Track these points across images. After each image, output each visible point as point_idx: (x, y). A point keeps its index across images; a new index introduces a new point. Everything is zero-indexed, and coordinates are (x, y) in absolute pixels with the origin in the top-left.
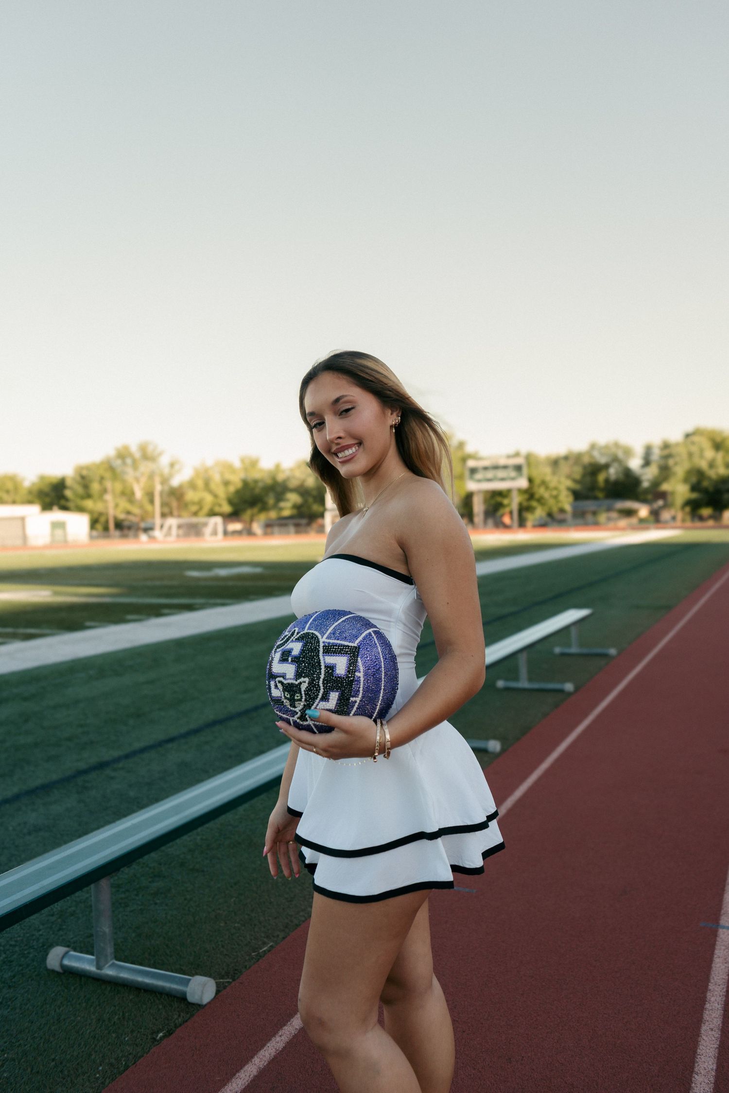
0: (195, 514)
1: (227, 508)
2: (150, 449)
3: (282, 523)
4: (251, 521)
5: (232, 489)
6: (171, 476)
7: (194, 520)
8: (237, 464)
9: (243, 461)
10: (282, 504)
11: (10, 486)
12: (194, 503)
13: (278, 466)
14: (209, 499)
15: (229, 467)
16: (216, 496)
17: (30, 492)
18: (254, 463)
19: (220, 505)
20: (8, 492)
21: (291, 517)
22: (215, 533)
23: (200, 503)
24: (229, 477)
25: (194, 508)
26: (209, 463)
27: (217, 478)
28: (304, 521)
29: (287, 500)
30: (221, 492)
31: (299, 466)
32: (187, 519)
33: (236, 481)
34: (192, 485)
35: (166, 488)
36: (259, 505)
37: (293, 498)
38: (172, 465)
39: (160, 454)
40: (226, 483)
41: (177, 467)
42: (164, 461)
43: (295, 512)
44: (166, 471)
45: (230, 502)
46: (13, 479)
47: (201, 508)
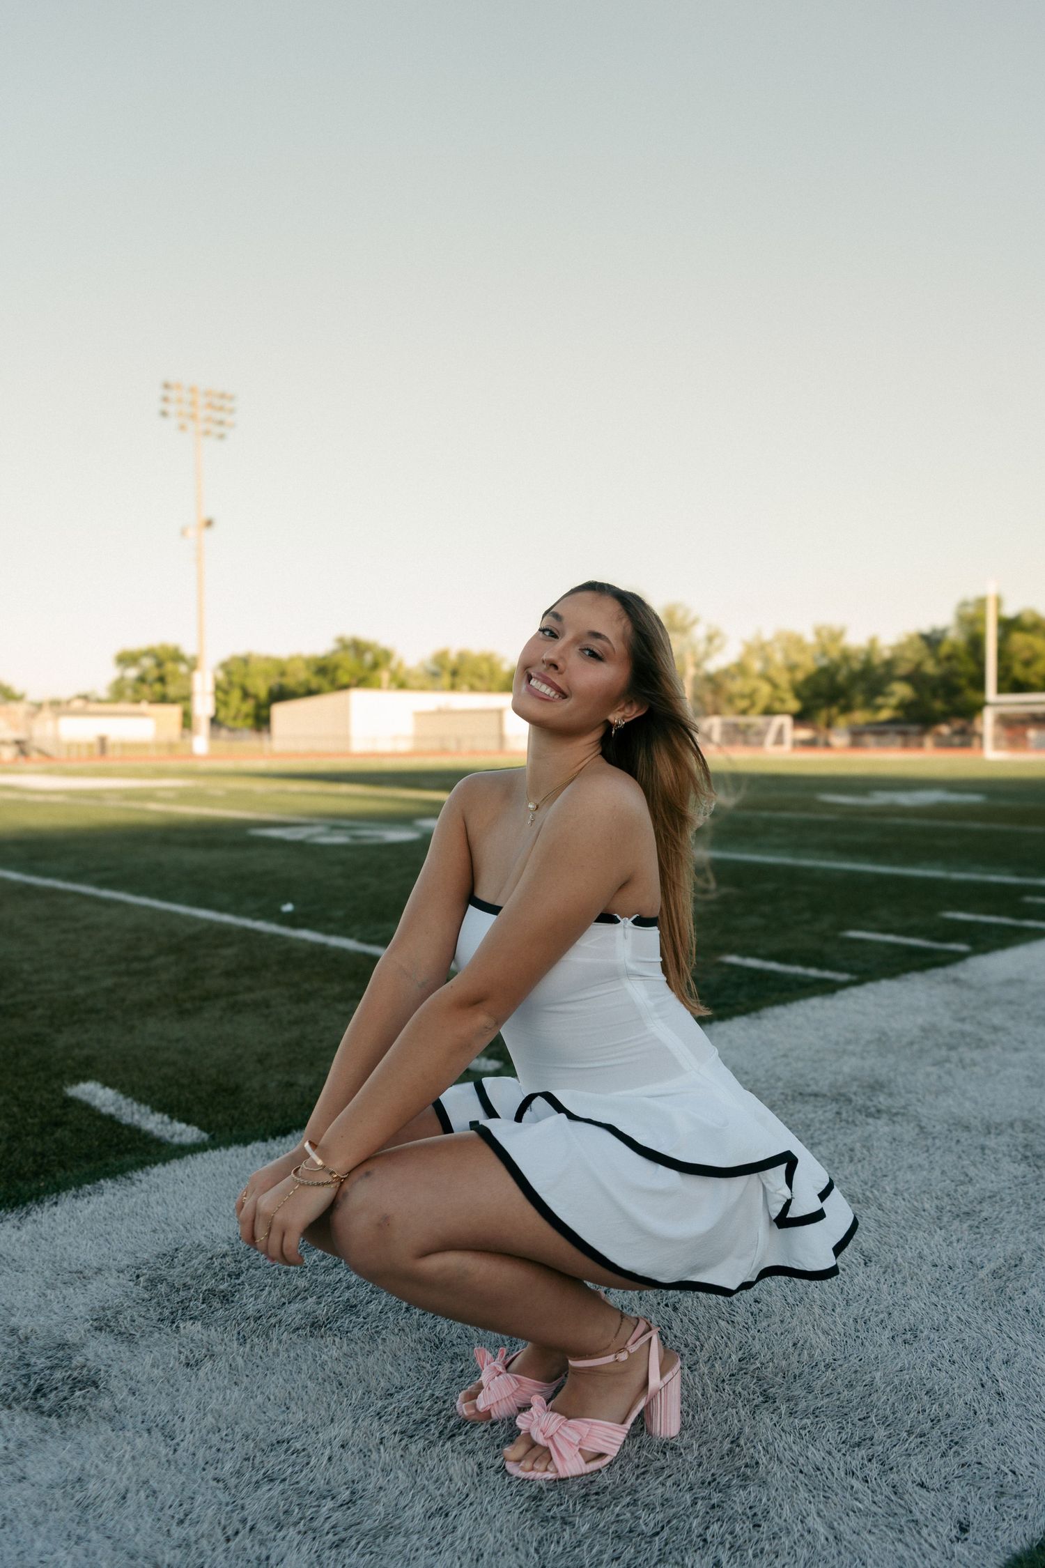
0: (744, 712)
1: (794, 705)
2: (679, 614)
3: (880, 730)
4: (829, 725)
5: (800, 676)
6: (707, 655)
7: (742, 720)
8: (810, 638)
9: (818, 633)
10: (880, 700)
11: (485, 668)
12: (743, 696)
13: (873, 642)
14: (765, 689)
15: (795, 642)
16: (775, 686)
17: (511, 675)
18: (836, 636)
19: (782, 701)
20: (481, 677)
21: (891, 722)
22: (779, 740)
23: (751, 696)
24: (797, 657)
25: (743, 704)
26: (768, 635)
27: (778, 658)
28: (914, 728)
29: (891, 694)
30: (783, 679)
31: (911, 641)
32: (732, 718)
33: (809, 664)
34: (741, 669)
35: (701, 673)
36: (842, 702)
37: (901, 691)
38: (710, 639)
39: (695, 622)
40: (792, 668)
41: (717, 642)
42: (699, 632)
43: (900, 714)
44: (701, 648)
45: (798, 695)
46: (488, 659)
47: (753, 705)
